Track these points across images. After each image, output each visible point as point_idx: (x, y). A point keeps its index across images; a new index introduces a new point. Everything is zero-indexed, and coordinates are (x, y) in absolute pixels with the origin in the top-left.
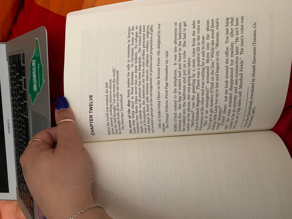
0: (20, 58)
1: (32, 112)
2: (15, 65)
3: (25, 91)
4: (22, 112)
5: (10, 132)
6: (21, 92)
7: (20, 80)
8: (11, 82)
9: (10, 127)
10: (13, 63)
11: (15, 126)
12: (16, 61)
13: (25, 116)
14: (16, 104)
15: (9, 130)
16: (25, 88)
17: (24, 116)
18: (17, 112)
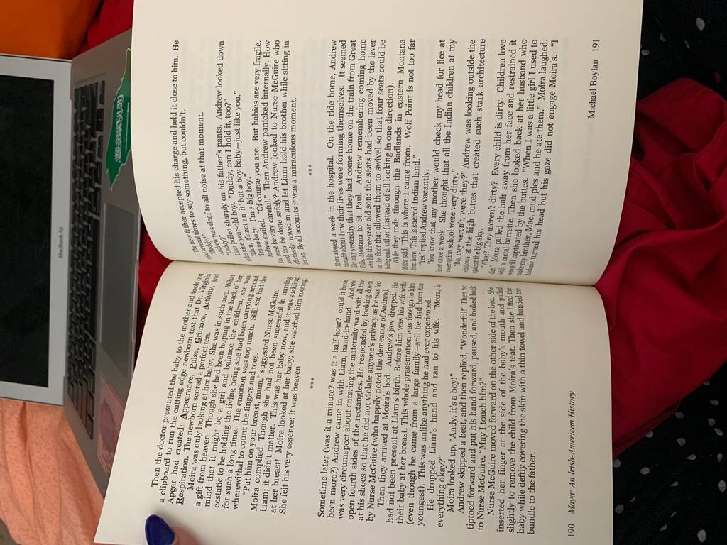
0: (97, 93)
1: (109, 206)
2: (84, 109)
3: (98, 164)
4: (90, 211)
5: (63, 255)
6: (92, 165)
7: (92, 140)
8: (75, 145)
9: (64, 245)
10: (83, 105)
11: (73, 241)
12: (87, 99)
13: (95, 217)
14: (79, 193)
15: (61, 251)
16: (99, 155)
17: (92, 218)
18: (79, 211)
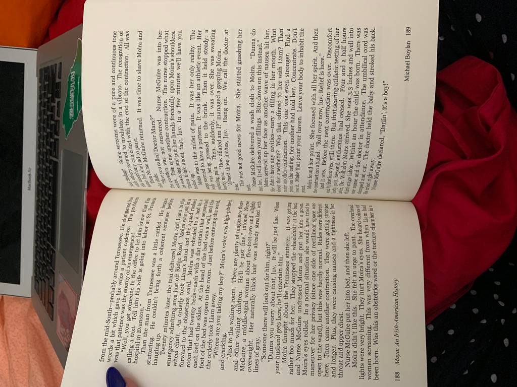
0: (56, 71)
1: (65, 151)
2: (47, 83)
3: (57, 121)
4: (51, 155)
5: (31, 188)
6: (53, 122)
7: (53, 104)
8: (40, 108)
9: (31, 181)
12: (49, 76)
14: (43, 143)
15: (30, 185)
16: (57, 115)
17: (52, 160)
18: (43, 156)
